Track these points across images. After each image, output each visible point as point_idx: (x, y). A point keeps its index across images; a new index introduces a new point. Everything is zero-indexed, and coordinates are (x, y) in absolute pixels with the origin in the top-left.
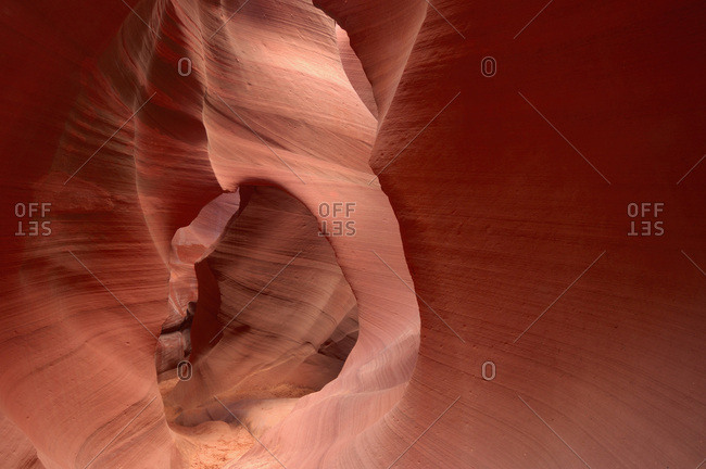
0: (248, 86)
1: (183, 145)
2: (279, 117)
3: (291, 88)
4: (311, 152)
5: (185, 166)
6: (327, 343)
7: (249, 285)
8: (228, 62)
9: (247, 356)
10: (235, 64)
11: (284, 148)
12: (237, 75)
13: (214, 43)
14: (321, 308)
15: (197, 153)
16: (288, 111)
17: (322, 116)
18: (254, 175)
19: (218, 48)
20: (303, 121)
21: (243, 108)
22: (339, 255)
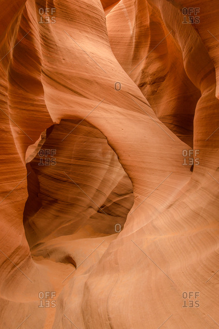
0: (63, 61)
1: (31, 96)
2: (82, 79)
3: (88, 62)
4: (100, 99)
5: (32, 108)
6: (102, 207)
7: (56, 177)
8: (52, 46)
9: (57, 216)
10: (55, 47)
11: (85, 97)
12: (56, 54)
13: (44, 34)
14: (97, 188)
15: (38, 101)
16: (86, 75)
17: (105, 78)
18: (69, 113)
19: (46, 37)
20: (95, 81)
21: (61, 74)
22: (120, 158)
